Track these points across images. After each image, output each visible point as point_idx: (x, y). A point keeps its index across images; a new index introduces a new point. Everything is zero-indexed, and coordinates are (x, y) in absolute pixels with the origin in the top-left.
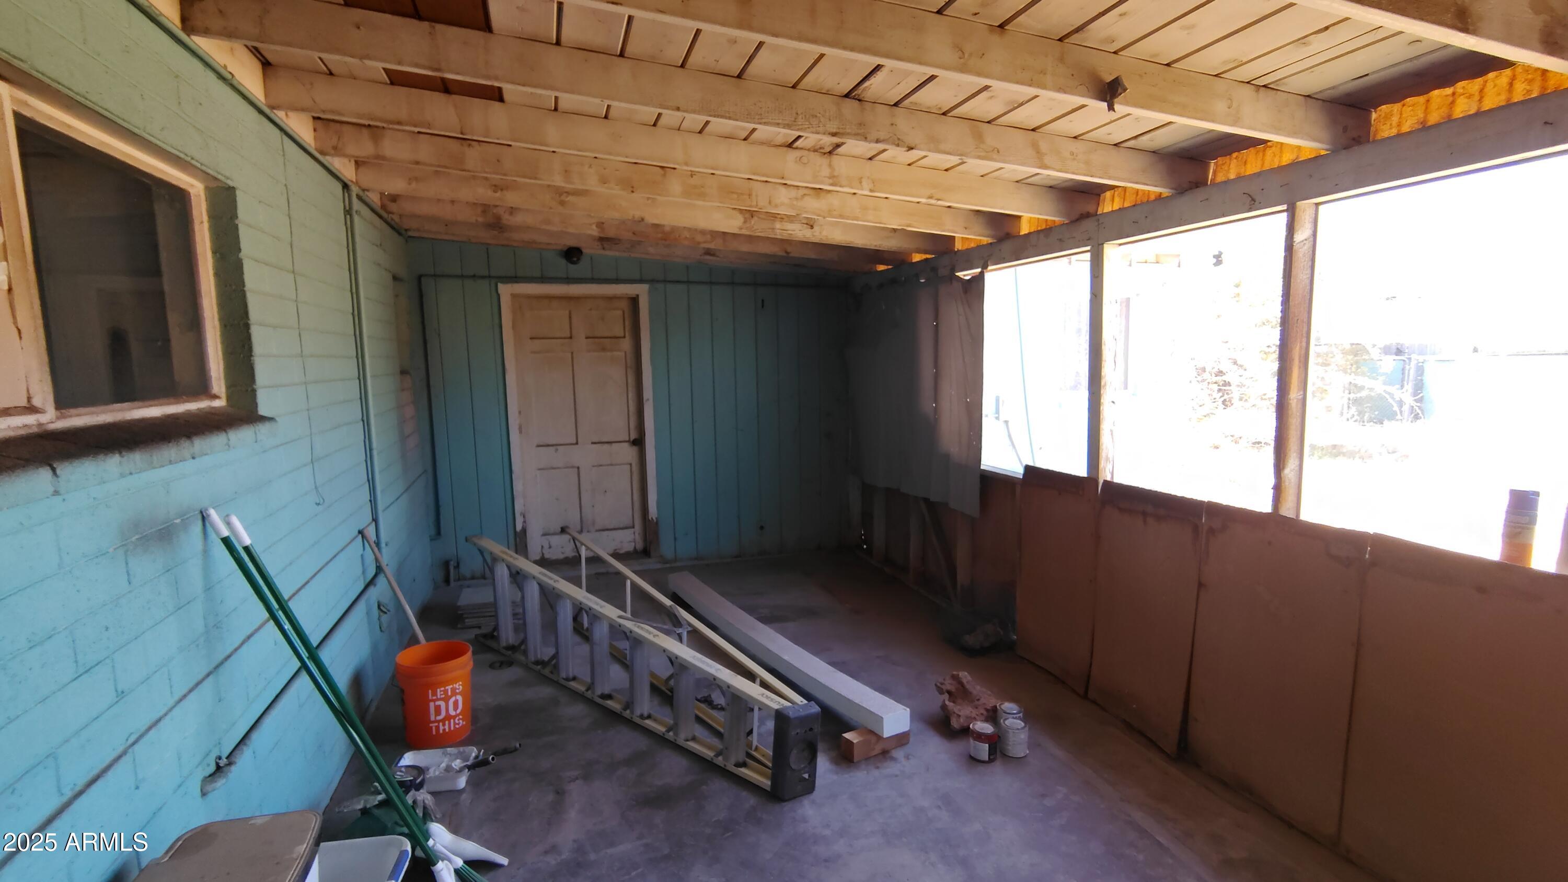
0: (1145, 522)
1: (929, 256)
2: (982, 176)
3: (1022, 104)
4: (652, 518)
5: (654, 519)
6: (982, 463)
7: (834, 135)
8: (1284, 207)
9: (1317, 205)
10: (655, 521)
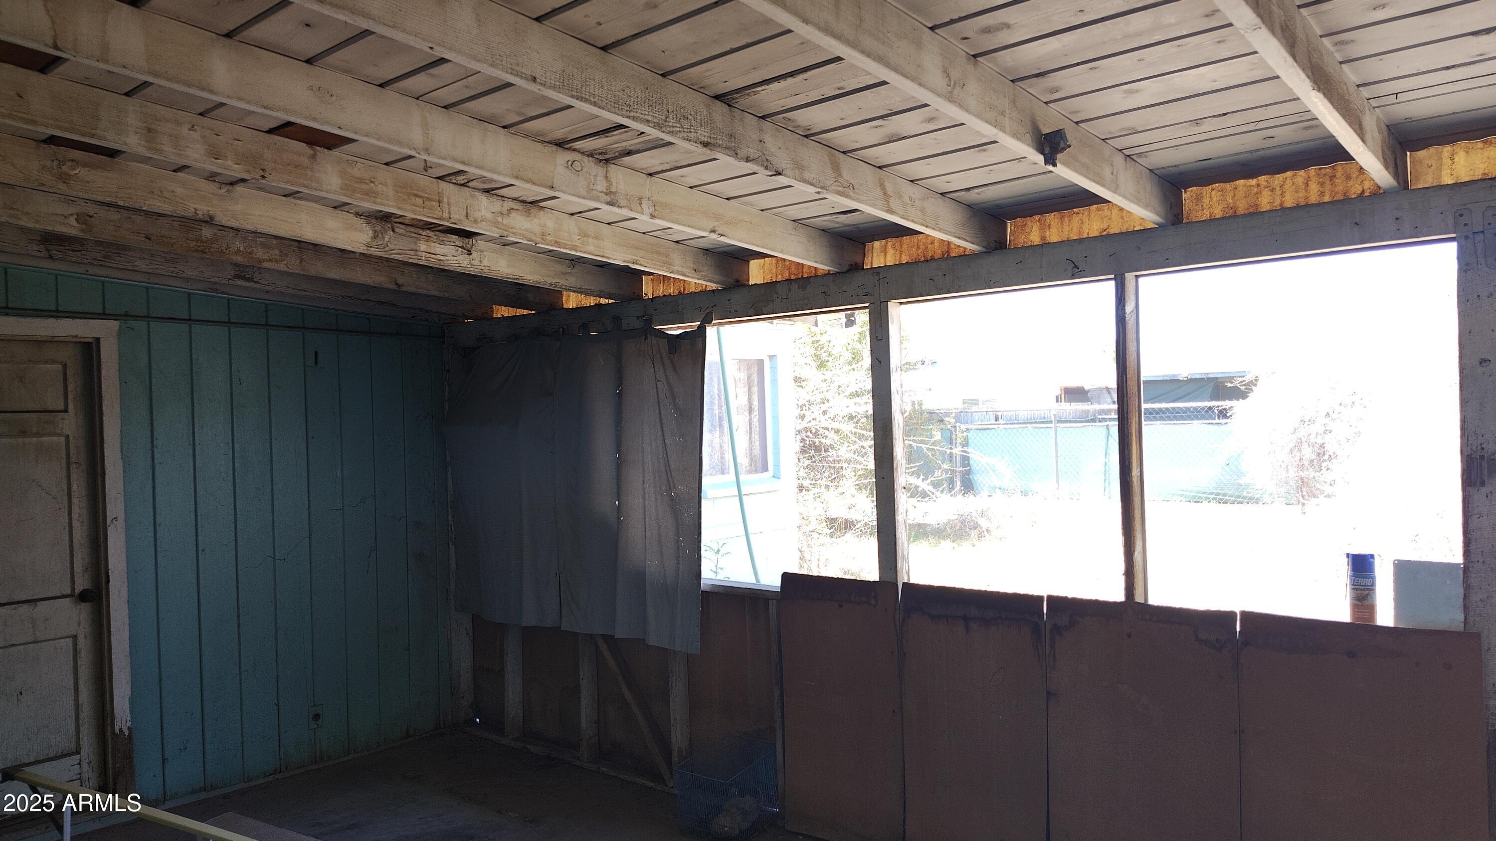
0: (967, 628)
1: (604, 301)
2: (762, 210)
3: (903, 138)
4: (121, 730)
5: (125, 730)
6: (702, 577)
7: (706, 145)
8: (1113, 276)
9: (1137, 277)
10: (127, 734)
